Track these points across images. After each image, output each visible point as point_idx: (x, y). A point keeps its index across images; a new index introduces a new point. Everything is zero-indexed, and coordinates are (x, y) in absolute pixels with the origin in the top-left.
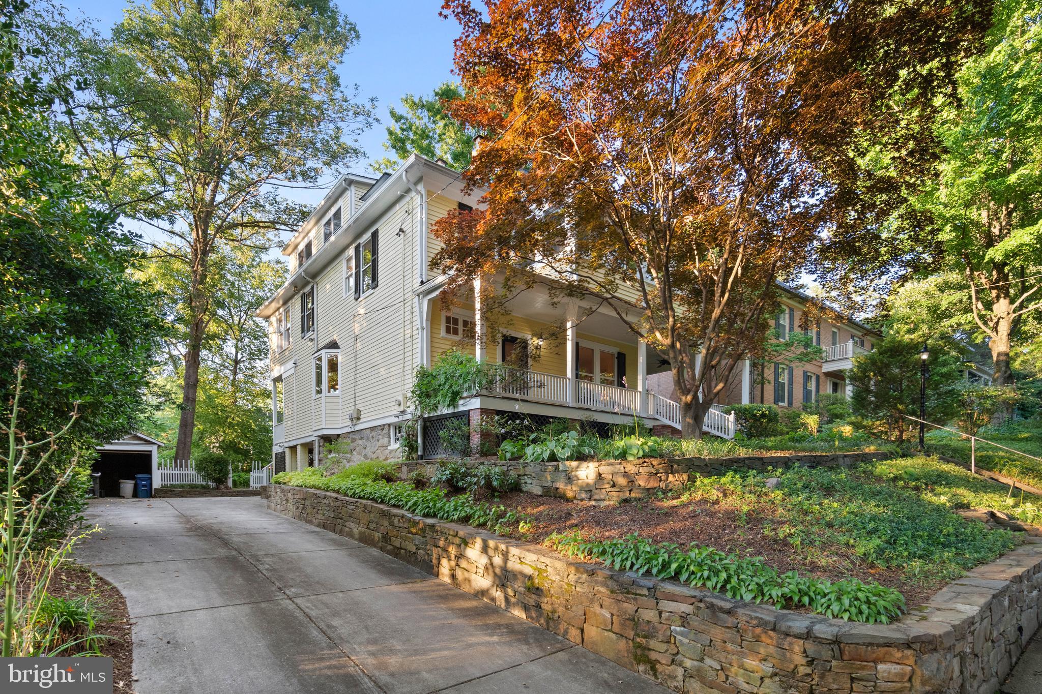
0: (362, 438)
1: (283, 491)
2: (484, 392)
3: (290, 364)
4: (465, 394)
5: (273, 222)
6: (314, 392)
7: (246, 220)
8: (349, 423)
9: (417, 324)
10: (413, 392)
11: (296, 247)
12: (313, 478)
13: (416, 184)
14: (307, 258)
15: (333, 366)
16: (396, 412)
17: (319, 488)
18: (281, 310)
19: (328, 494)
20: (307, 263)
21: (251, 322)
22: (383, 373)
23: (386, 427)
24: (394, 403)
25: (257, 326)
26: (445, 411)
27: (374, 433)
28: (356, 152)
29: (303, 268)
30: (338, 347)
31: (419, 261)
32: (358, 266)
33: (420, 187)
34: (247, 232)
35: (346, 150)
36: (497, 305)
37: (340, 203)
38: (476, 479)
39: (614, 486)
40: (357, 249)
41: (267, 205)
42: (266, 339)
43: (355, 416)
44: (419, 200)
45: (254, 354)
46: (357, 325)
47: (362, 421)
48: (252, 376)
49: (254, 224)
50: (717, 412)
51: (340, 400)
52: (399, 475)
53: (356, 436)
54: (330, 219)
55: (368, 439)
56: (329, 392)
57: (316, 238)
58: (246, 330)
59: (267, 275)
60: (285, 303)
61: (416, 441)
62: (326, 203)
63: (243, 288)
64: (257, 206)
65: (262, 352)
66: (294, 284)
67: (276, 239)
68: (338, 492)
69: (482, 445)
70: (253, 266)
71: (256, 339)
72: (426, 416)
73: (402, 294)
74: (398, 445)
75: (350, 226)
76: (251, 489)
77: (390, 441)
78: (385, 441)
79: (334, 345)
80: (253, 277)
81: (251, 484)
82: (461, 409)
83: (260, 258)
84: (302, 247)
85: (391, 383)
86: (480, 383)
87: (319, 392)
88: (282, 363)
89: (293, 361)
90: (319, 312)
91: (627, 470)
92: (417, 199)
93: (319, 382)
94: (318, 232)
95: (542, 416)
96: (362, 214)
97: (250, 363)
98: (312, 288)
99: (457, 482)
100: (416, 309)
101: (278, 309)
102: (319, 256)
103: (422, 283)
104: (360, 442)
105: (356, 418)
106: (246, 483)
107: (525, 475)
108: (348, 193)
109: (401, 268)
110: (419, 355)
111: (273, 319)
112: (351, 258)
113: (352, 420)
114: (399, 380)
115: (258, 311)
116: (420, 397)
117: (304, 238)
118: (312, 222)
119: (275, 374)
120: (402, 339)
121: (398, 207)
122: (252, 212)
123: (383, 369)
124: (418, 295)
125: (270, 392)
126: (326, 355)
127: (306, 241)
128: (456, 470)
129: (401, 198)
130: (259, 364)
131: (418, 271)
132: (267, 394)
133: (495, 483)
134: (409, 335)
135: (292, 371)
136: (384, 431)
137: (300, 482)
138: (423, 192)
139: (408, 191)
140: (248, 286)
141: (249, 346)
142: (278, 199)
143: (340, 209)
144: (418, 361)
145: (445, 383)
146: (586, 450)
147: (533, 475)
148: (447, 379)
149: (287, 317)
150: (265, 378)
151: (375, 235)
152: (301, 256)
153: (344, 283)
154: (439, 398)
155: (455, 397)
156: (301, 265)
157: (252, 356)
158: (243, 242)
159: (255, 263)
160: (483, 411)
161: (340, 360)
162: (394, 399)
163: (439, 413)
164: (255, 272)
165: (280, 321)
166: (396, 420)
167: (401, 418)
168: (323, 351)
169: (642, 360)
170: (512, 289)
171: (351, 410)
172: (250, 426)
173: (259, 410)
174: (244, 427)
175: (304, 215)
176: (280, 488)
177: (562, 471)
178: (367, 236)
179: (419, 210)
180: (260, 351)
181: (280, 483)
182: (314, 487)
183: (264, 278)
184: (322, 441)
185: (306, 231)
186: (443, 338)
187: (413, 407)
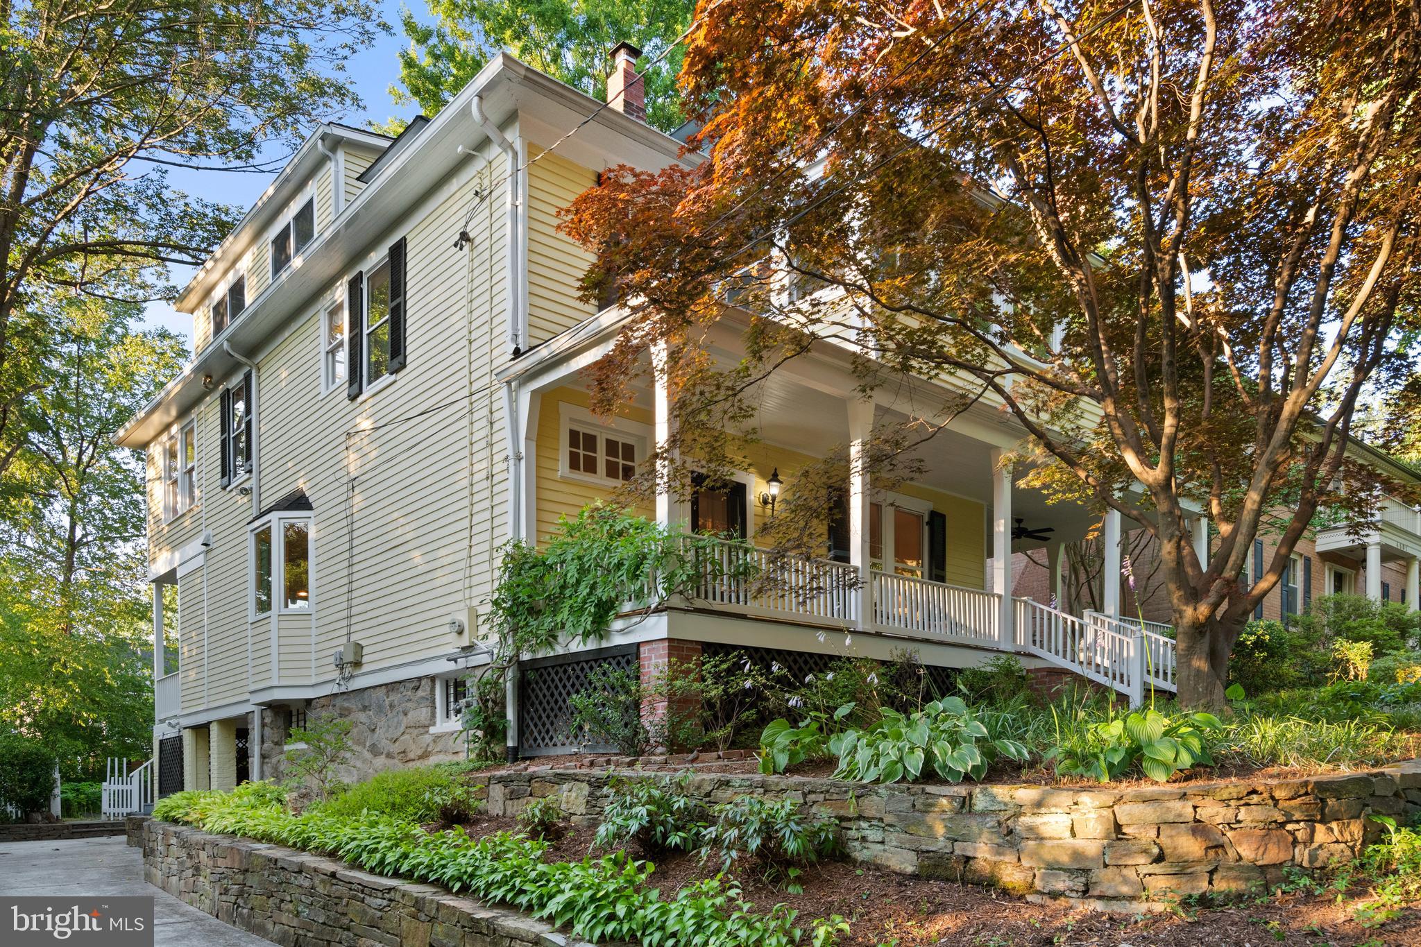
0: (365, 708)
1: (184, 844)
2: (676, 601)
3: (195, 546)
4: (627, 607)
5: (154, 244)
6: (252, 605)
7: (93, 237)
8: (336, 674)
9: (505, 446)
10: (495, 603)
11: (208, 292)
12: (262, 812)
13: (503, 126)
14: (234, 315)
15: (297, 548)
16: (452, 650)
17: (282, 843)
18: (175, 429)
19: (308, 859)
20: (231, 326)
21: (103, 462)
22: (418, 560)
23: (426, 684)
24: (447, 629)
25: (118, 469)
26: (576, 646)
27: (395, 697)
28: (341, 91)
29: (226, 333)
30: (308, 506)
31: (509, 305)
32: (356, 323)
33: (513, 135)
34: (97, 264)
35: (319, 88)
36: (722, 393)
37: (311, 190)
38: (733, 833)
39: (1160, 859)
40: (354, 286)
41: (142, 208)
42: (137, 497)
43: (350, 658)
44: (508, 166)
45: (111, 528)
46: (353, 457)
47: (365, 669)
48: (107, 574)
49: (111, 247)
50: (1162, 639)
51: (314, 624)
52: (482, 805)
53: (351, 704)
54: (288, 226)
55: (380, 709)
56: (286, 606)
57: (256, 269)
58: (94, 479)
59: (139, 361)
60: (184, 412)
61: (504, 716)
62: (277, 190)
63: (88, 391)
64: (118, 207)
65: (132, 524)
66: (204, 369)
67: (161, 284)
68: (333, 855)
69: (674, 727)
70: (109, 343)
71: (114, 496)
72: (526, 656)
73: (466, 381)
74: (455, 724)
75: (335, 236)
76: (103, 818)
77: (433, 715)
78: (423, 714)
79: (299, 502)
80: (112, 367)
81: (105, 807)
82: (618, 640)
83: (125, 327)
84: (221, 292)
85: (438, 583)
86: (669, 578)
87: (264, 606)
88: (175, 544)
89: (201, 540)
90: (263, 429)
91: (1203, 814)
92: (504, 164)
93: (264, 584)
94: (258, 259)
95: (801, 654)
96: (367, 206)
97: (102, 547)
98: (248, 378)
99: (665, 836)
100: (503, 415)
101: (168, 427)
102: (263, 305)
103: (517, 353)
104: (362, 717)
105: (353, 661)
106: (94, 805)
107: (860, 817)
108: (330, 166)
109: (464, 322)
110: (510, 518)
111: (156, 450)
112: (340, 306)
113: (341, 666)
114: (460, 575)
115: (121, 433)
116: (514, 615)
117: (226, 272)
118: (245, 237)
119: (160, 567)
120: (465, 483)
121: (454, 184)
122: (107, 221)
123: (416, 553)
124: (509, 383)
125: (148, 607)
126: (278, 523)
127: (231, 278)
128: (663, 804)
129: (464, 161)
130: (123, 550)
131: (508, 327)
132: (139, 611)
133: (792, 846)
134: (484, 474)
135: (200, 560)
136: (420, 693)
137: (229, 823)
138: (518, 145)
139: (483, 144)
140: (99, 387)
141: (100, 512)
142: (166, 194)
143: (310, 203)
144: (506, 533)
145: (578, 582)
146: (1012, 749)
147: (889, 819)
148: (582, 571)
149: (187, 444)
150: (134, 578)
151: (399, 252)
152: (218, 310)
153: (322, 364)
154: (564, 615)
155: (604, 612)
156: (219, 328)
157: (108, 533)
158: (89, 288)
159: (112, 338)
160: (676, 646)
161: (312, 535)
162: (448, 619)
163: (560, 651)
164: (113, 356)
165: (172, 455)
166: (451, 666)
167: (462, 663)
168: (274, 516)
169: (1002, 527)
170: (764, 353)
171: (339, 644)
172: (101, 679)
173: (121, 645)
174: (89, 680)
175: (223, 229)
176: (178, 835)
177: (984, 813)
178: (379, 256)
179: (508, 186)
180: (123, 521)
181: (175, 821)
182: (266, 838)
183: (133, 368)
184: (268, 713)
185: (231, 257)
186: (564, 480)
187: (495, 638)
